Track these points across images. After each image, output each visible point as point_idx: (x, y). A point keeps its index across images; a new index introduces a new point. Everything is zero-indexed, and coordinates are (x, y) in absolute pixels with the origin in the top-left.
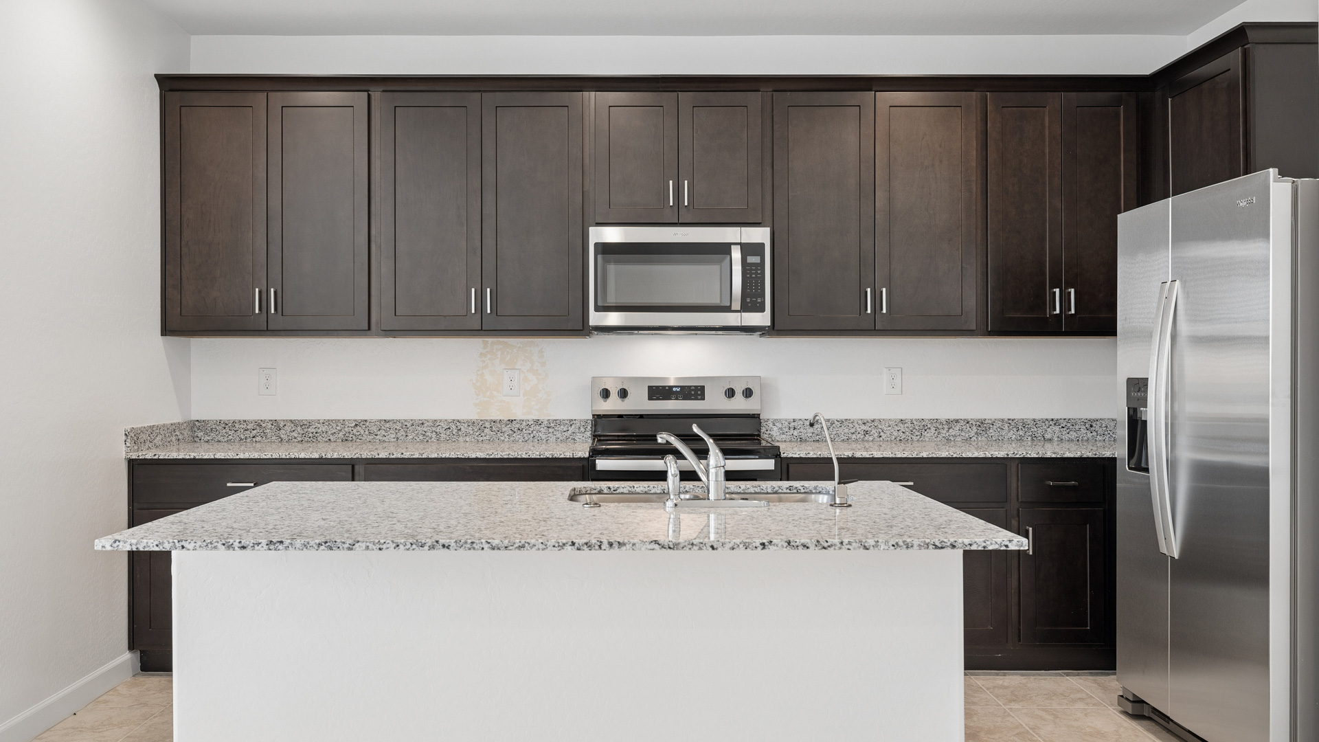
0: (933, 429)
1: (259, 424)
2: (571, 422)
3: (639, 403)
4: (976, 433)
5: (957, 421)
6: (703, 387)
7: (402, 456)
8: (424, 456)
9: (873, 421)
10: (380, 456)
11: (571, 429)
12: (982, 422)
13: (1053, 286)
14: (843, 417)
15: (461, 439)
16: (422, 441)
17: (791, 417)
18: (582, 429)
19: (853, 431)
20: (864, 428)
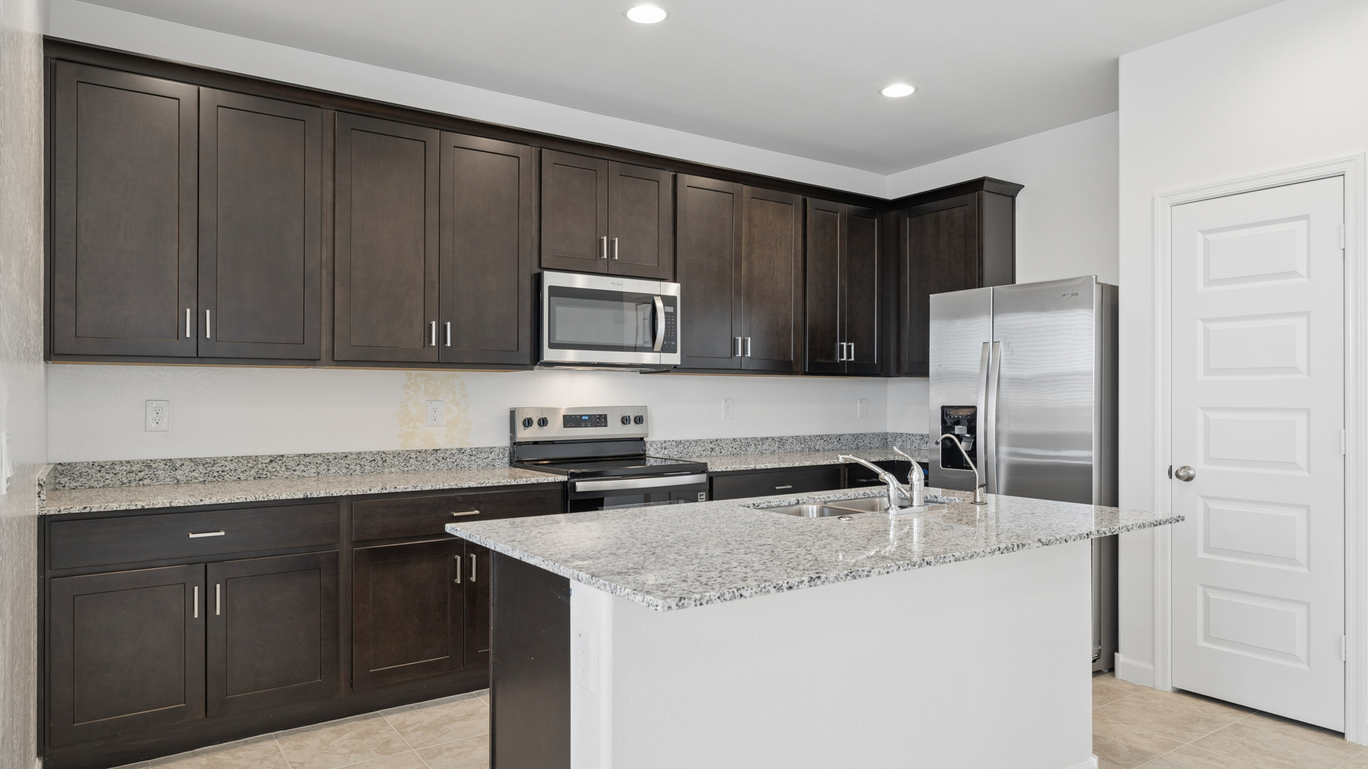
0: (753, 445)
1: (148, 465)
2: (491, 449)
3: (556, 430)
4: (778, 447)
5: (767, 439)
6: (607, 416)
7: (396, 490)
8: (418, 489)
9: (717, 441)
10: (372, 492)
11: (491, 456)
12: (781, 439)
13: (842, 340)
16: (345, 475)
18: (501, 456)
19: (704, 448)
20: (711, 446)
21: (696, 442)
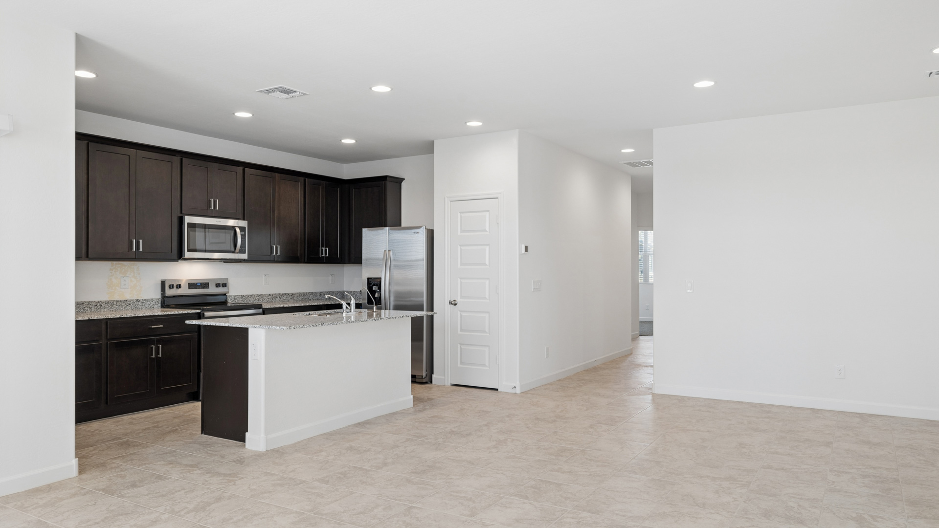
0: (279, 297)
2: (152, 300)
3: (185, 291)
4: (291, 298)
5: (285, 294)
6: (208, 283)
7: (127, 316)
8: (136, 316)
9: (261, 295)
10: (117, 317)
11: (152, 303)
12: (292, 294)
13: (323, 247)
14: (252, 294)
15: (102, 310)
16: (83, 312)
17: (235, 294)
18: (157, 303)
19: (255, 299)
20: (258, 298)
21: (251, 296)
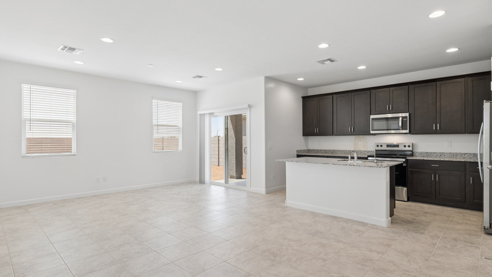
0: (460, 155)
1: (318, 150)
2: (372, 151)
3: (385, 148)
4: (473, 157)
5: (467, 153)
6: (399, 145)
9: (443, 153)
14: (434, 152)
15: (351, 154)
17: (421, 151)
19: (437, 155)
20: (440, 154)
